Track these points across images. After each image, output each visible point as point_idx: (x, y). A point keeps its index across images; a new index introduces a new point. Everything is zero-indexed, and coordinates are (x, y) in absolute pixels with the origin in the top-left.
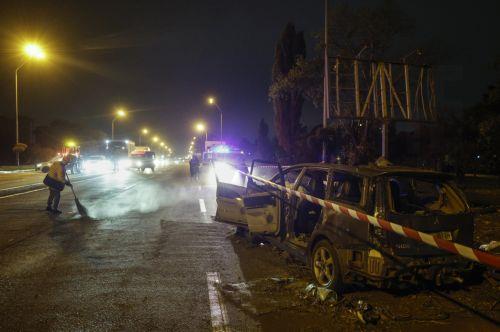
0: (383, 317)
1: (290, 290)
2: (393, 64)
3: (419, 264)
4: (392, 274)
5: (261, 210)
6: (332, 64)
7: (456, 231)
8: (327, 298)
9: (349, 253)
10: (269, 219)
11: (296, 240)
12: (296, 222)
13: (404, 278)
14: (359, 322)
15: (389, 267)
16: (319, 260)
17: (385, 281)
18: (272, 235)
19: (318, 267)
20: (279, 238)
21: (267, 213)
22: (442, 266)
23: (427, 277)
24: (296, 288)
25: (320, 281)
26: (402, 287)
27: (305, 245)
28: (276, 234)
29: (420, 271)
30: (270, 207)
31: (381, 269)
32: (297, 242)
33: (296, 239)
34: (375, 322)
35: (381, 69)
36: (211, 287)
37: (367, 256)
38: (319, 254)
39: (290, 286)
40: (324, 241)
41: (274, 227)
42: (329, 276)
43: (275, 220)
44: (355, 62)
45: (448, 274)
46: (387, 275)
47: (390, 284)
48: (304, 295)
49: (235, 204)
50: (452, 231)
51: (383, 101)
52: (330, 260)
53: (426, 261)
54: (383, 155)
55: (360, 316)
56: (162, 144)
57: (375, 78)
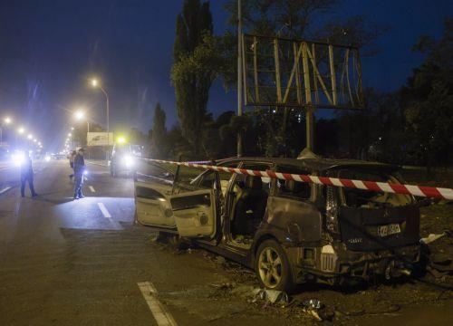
0: (337, 313)
1: (235, 294)
2: (315, 44)
3: (370, 257)
4: (345, 269)
5: (192, 211)
6: (248, 43)
7: (404, 224)
8: (278, 300)
9: (300, 251)
10: (203, 220)
11: (234, 243)
12: (232, 222)
13: (356, 273)
14: (314, 320)
15: (342, 262)
16: (265, 260)
17: (338, 277)
18: (207, 238)
19: (263, 269)
20: (215, 241)
21: (200, 214)
22: (391, 259)
23: (378, 271)
24: (242, 293)
25: (267, 284)
26: (353, 283)
27: (248, 247)
28: (212, 237)
29: (371, 265)
30: (203, 207)
31: (334, 265)
32: (236, 244)
33: (234, 241)
34: (330, 319)
35: (304, 49)
36: (147, 298)
37: (319, 252)
38: (265, 255)
39: (233, 291)
40: (271, 241)
41: (210, 229)
42: (277, 278)
43: (211, 221)
44: (275, 41)
45: (397, 267)
46: (340, 270)
47: (343, 280)
48: (252, 298)
49: (159, 206)
50: (400, 224)
51: (307, 85)
52: (278, 261)
53: (377, 254)
54: (308, 146)
55: (315, 314)
56: (30, 137)
57: (297, 60)
